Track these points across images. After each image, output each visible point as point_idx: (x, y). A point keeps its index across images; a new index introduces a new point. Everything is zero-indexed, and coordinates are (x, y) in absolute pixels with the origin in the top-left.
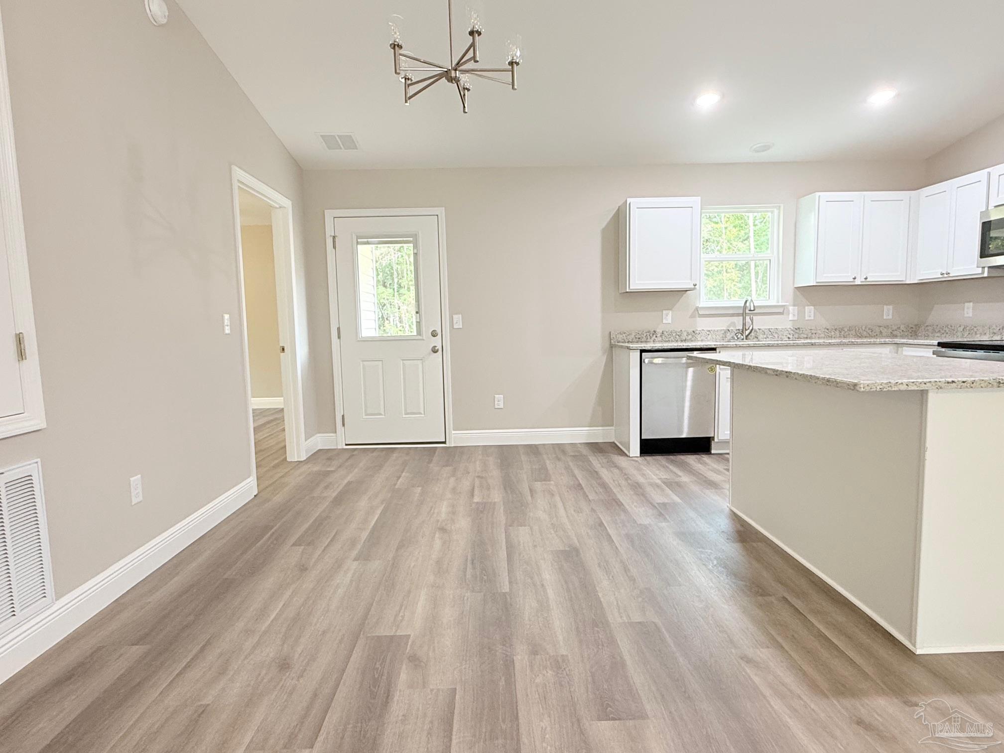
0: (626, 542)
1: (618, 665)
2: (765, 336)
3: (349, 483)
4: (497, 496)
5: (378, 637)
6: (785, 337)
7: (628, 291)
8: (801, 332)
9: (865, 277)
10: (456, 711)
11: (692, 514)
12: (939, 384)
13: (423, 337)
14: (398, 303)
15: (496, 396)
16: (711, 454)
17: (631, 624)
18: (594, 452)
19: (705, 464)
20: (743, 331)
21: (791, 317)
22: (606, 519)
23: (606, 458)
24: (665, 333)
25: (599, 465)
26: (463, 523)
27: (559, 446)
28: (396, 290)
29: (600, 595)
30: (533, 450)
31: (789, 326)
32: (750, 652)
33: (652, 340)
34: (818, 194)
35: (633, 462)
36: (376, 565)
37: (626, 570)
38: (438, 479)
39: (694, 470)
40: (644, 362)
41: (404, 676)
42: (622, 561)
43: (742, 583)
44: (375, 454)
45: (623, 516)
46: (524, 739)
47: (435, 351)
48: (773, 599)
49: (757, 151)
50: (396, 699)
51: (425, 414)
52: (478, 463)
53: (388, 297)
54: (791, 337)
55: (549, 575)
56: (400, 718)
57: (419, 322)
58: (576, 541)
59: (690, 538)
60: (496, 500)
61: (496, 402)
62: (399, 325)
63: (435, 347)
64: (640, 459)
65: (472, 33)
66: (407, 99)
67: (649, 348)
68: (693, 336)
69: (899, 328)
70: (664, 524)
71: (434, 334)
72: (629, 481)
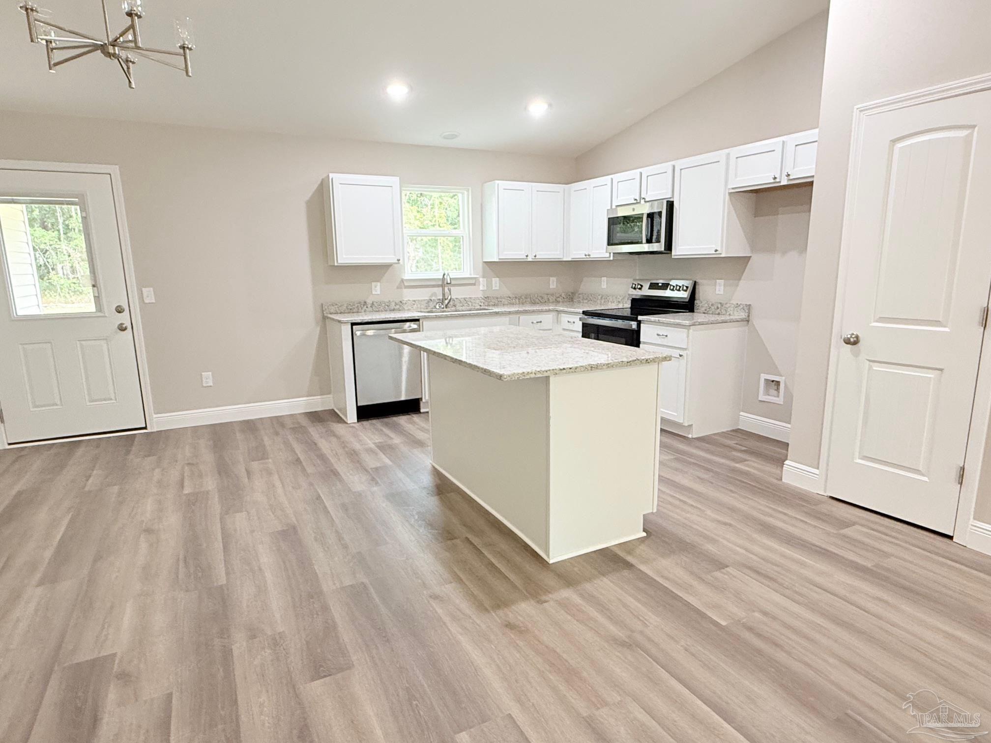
0: (341, 511)
1: (330, 628)
2: (461, 305)
3: (20, 493)
4: (210, 484)
5: (77, 664)
6: (477, 305)
7: (336, 264)
8: (490, 300)
9: (534, 255)
10: (173, 714)
11: (401, 475)
12: (555, 371)
13: (105, 314)
14: (66, 250)
15: (203, 373)
16: (420, 413)
17: (343, 588)
18: (313, 422)
19: (414, 423)
20: (443, 301)
21: (481, 288)
22: (323, 491)
23: (325, 428)
24: (375, 303)
25: (318, 435)
26: (173, 520)
27: (277, 418)
28: (62, 232)
29: (316, 567)
30: (250, 426)
31: (480, 295)
32: (437, 590)
33: (363, 311)
34: (497, 182)
35: (350, 429)
36: (67, 587)
37: (340, 538)
38: (140, 473)
39: (405, 431)
40: (356, 335)
41: (112, 695)
42: (337, 532)
43: (436, 531)
44: (52, 451)
45: (339, 486)
46: (243, 718)
47: (122, 328)
48: (458, 541)
49: (445, 138)
50: (105, 721)
51: (116, 400)
52: (187, 447)
53: (51, 243)
54: (482, 304)
55: (266, 558)
56: (111, 738)
57: (98, 297)
58: (294, 519)
59: (398, 498)
60: (210, 488)
61: (204, 380)
62: (71, 276)
63: (122, 324)
64: (357, 425)
65: (130, 14)
66: (52, 66)
67: (360, 321)
68: (400, 306)
69: (561, 296)
70: (375, 489)
71: (119, 310)
72: (346, 449)
